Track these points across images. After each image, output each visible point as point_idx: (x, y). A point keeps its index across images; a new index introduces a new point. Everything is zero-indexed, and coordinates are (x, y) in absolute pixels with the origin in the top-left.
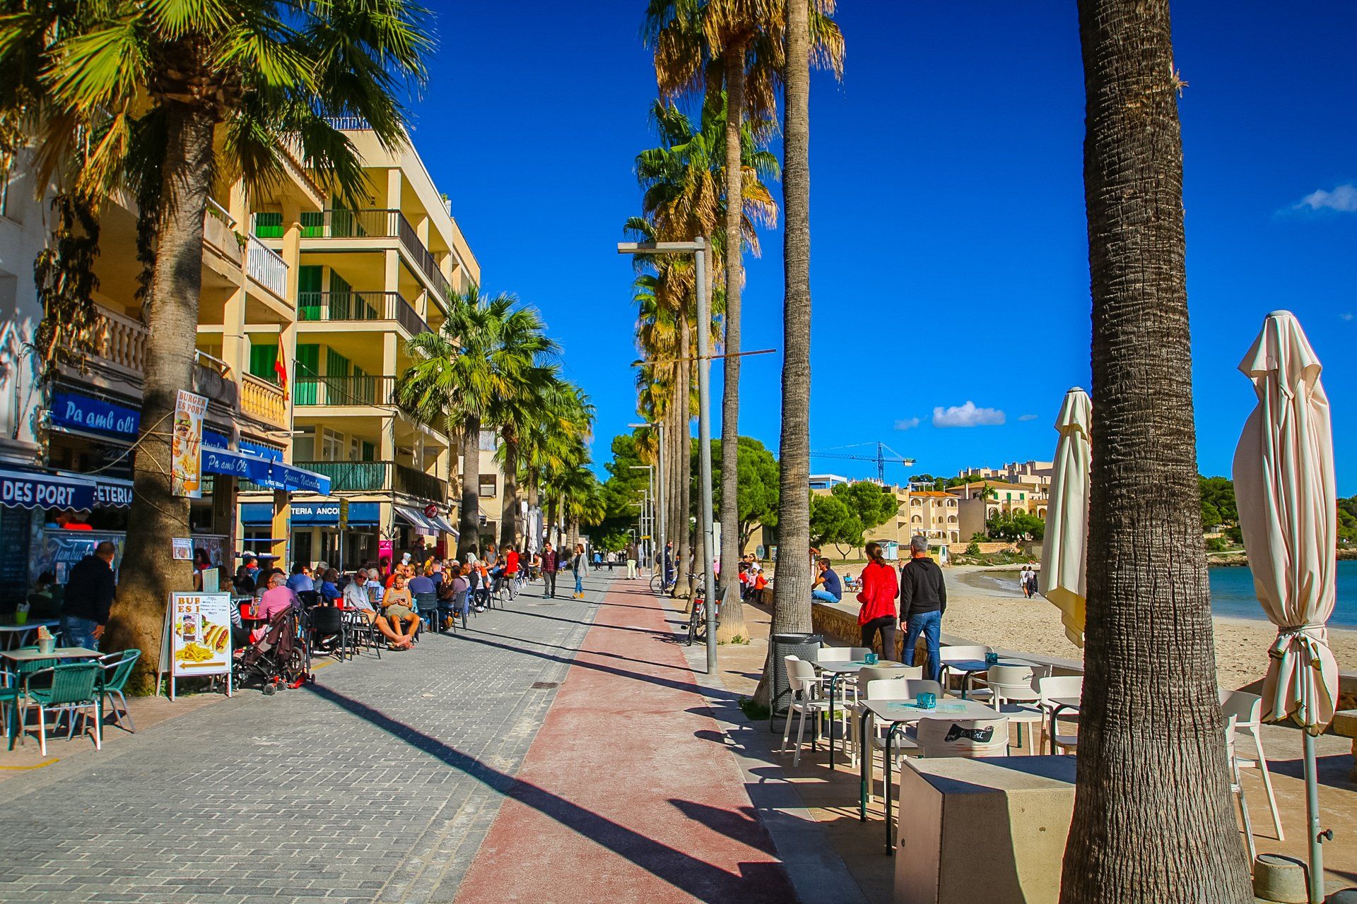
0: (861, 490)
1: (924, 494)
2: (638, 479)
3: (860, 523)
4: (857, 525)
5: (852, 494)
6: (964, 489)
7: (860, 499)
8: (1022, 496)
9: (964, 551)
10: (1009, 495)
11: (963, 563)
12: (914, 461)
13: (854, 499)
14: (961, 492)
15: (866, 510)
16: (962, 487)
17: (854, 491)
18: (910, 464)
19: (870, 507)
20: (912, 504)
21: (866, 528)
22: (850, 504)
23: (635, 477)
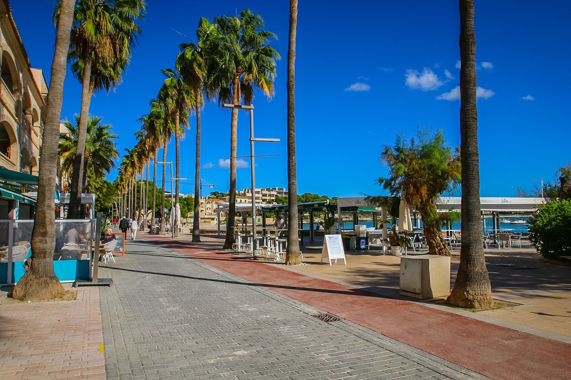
0: (187, 199)
1: (212, 200)
2: (110, 196)
3: (186, 210)
4: (185, 211)
5: (184, 201)
6: (226, 198)
7: (187, 202)
8: (245, 201)
9: (224, 220)
10: (241, 200)
11: (223, 224)
12: (214, 186)
13: (185, 202)
14: (225, 199)
15: (189, 206)
16: (226, 197)
17: (185, 199)
18: (212, 187)
19: (190, 205)
20: (207, 203)
21: (189, 212)
22: (184, 204)
23: (109, 195)
